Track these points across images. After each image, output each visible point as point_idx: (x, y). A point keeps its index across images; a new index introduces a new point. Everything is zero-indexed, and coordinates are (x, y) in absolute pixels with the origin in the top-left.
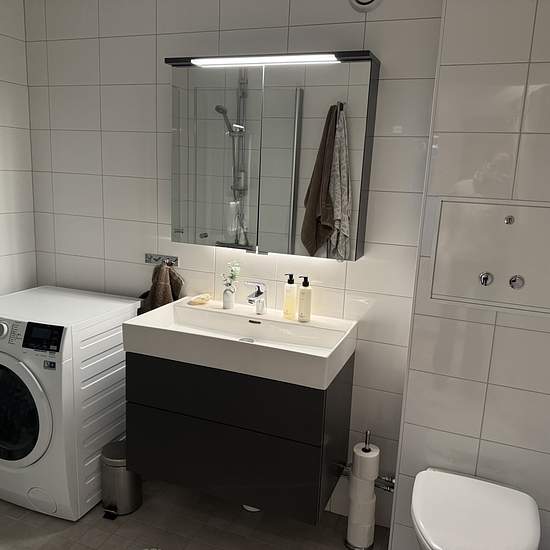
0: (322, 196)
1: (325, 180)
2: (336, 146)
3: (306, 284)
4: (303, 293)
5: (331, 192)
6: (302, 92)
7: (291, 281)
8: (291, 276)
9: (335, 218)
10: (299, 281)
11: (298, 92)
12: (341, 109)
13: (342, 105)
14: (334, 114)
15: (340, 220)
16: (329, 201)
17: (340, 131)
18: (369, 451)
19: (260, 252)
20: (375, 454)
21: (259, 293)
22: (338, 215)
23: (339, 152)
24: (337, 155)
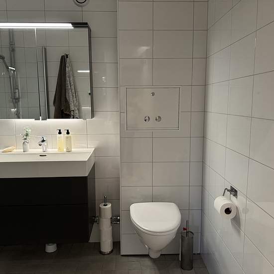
0: (63, 99)
1: (63, 91)
2: (67, 75)
3: (68, 133)
4: (67, 138)
5: (67, 97)
6: (45, 49)
7: (60, 133)
8: (60, 130)
9: (71, 109)
10: (64, 132)
11: (44, 49)
12: (67, 57)
13: (67, 55)
14: (64, 60)
15: (73, 111)
16: (67, 101)
17: (68, 68)
18: (107, 205)
19: (42, 120)
20: (109, 206)
21: (43, 141)
22: (72, 108)
23: (69, 78)
24: (68, 79)
